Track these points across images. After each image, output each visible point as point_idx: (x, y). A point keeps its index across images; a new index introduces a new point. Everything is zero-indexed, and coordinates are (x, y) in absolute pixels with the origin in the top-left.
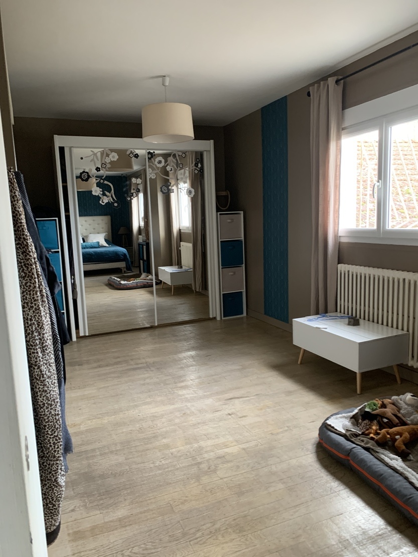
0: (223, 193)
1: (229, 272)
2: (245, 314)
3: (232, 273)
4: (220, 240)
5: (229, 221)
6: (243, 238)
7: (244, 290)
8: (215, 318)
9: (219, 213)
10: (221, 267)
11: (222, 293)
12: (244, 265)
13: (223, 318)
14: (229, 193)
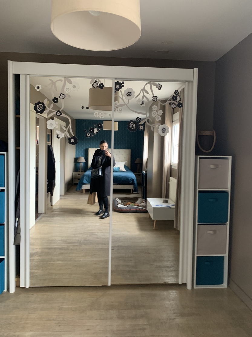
0: (207, 133)
1: (208, 230)
2: (225, 285)
3: (211, 232)
4: (198, 190)
5: (212, 167)
6: (229, 189)
7: (226, 255)
8: (185, 285)
9: (199, 156)
10: (197, 223)
11: (196, 256)
12: (228, 223)
13: (195, 288)
14: (215, 133)
